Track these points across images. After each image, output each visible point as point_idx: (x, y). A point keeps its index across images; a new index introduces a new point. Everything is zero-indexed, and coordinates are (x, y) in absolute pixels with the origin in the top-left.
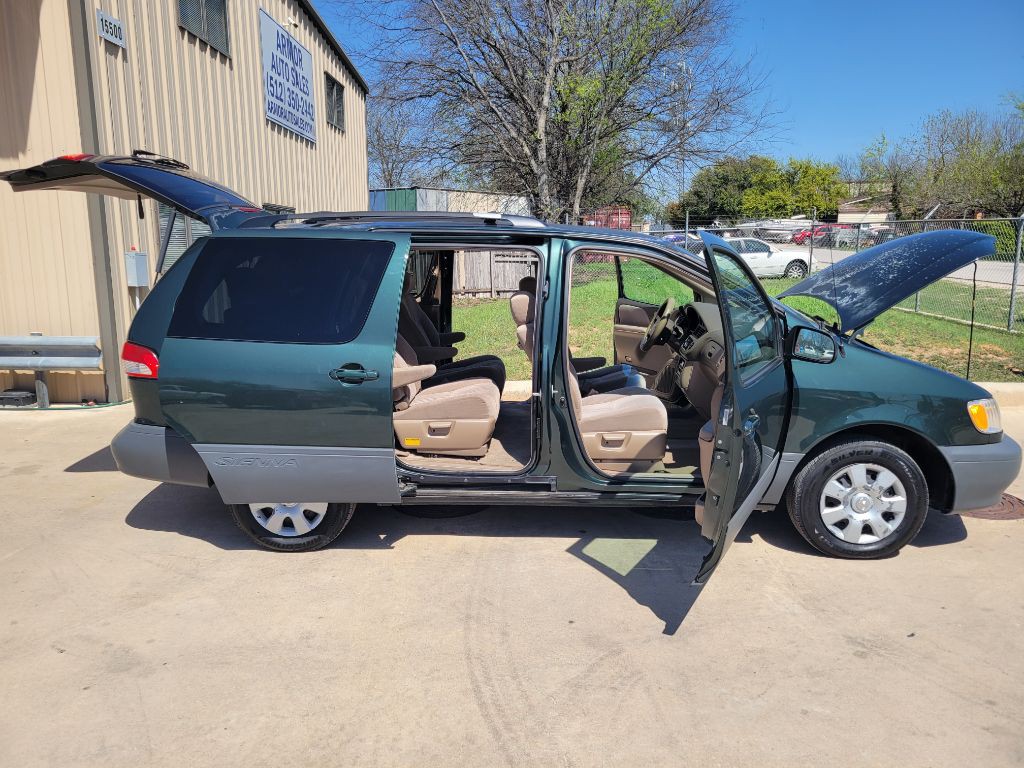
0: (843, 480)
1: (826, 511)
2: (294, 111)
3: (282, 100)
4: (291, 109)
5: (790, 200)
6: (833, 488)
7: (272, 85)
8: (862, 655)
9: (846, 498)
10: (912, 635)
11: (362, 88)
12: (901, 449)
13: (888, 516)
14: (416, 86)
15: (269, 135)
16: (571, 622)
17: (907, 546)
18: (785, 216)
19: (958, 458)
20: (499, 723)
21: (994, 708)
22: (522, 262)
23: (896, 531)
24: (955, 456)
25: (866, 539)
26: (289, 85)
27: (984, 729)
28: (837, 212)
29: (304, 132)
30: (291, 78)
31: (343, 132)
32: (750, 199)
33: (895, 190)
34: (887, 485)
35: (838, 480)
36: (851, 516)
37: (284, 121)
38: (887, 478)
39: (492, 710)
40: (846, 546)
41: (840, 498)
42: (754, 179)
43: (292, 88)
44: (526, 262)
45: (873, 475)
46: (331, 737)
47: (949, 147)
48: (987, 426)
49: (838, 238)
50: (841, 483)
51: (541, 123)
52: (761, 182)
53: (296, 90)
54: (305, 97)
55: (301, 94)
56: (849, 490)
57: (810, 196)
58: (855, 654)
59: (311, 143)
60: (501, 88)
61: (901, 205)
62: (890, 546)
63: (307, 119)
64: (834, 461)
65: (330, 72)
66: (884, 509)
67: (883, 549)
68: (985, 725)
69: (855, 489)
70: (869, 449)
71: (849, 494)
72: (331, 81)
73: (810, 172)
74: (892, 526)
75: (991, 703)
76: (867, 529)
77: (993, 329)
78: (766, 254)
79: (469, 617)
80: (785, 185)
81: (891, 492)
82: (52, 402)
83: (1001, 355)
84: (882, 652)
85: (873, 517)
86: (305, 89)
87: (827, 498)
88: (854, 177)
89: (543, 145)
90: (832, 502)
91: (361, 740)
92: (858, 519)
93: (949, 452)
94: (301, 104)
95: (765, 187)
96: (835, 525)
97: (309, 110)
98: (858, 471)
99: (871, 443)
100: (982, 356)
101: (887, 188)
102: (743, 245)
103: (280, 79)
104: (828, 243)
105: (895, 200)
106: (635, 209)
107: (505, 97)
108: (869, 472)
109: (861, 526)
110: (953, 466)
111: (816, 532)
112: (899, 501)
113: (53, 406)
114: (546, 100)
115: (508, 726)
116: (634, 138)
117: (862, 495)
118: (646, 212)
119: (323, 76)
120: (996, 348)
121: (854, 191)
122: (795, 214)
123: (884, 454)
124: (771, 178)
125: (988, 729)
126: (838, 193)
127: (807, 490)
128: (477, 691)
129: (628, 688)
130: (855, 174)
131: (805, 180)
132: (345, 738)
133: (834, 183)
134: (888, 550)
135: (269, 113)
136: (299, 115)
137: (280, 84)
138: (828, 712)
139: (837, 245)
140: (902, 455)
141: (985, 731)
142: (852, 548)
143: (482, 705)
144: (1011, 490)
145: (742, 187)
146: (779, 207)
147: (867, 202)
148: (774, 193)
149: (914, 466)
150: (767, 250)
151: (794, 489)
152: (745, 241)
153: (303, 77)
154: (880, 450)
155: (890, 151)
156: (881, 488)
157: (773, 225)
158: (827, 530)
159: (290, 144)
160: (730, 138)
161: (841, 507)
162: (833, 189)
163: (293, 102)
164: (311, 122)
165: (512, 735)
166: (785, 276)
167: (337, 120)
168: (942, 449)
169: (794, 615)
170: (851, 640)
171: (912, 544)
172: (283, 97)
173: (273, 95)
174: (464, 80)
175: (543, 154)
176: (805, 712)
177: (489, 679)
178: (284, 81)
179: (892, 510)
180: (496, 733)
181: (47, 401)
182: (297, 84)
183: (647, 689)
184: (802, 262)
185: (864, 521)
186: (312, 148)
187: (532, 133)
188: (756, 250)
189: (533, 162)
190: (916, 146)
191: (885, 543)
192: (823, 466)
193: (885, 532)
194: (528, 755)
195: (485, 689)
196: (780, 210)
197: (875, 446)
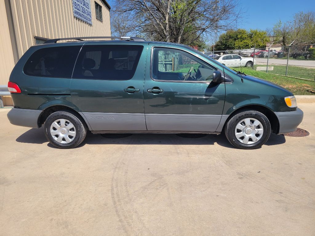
0: (243, 124)
1: (237, 134)
2: (84, 14)
3: (79, 10)
4: (83, 13)
5: (250, 43)
6: (239, 126)
7: (75, 5)
8: (241, 178)
9: (243, 129)
10: (259, 172)
11: (108, 7)
12: (262, 113)
13: (257, 135)
14: (128, 7)
15: (75, 21)
16: (149, 169)
17: (263, 145)
18: (249, 48)
19: (281, 116)
20: (116, 199)
21: (282, 194)
22: (161, 64)
23: (260, 140)
24: (280, 115)
25: (250, 143)
26: (82, 5)
27: (276, 201)
28: (266, 46)
29: (88, 21)
30: (82, 3)
31: (102, 21)
32: (237, 43)
33: (284, 39)
34: (257, 125)
35: (241, 124)
36: (245, 135)
37: (81, 17)
38: (257, 122)
39: (115, 196)
40: (243, 145)
41: (241, 129)
42: (239, 36)
43: (83, 6)
44: (162, 64)
45: (252, 122)
46: (61, 204)
47: (302, 24)
48: (291, 105)
49: (265, 55)
50: (242, 125)
51: (167, 18)
52: (241, 38)
53: (84, 7)
54: (88, 9)
55: (86, 9)
56: (244, 127)
57: (257, 41)
58: (239, 178)
59: (91, 25)
60: (155, 7)
61: (286, 44)
62: (258, 145)
63: (89, 17)
64: (239, 117)
65: (97, 2)
66: (256, 133)
67: (255, 146)
68: (277, 200)
69: (246, 126)
70: (251, 113)
71: (244, 128)
72: (97, 5)
73: (257, 34)
74: (259, 138)
75: (281, 193)
76: (250, 140)
77: (310, 81)
78: (239, 59)
79: (116, 168)
80: (249, 38)
81: (258, 127)
82: (4, 106)
83: (310, 87)
84: (248, 177)
85: (252, 136)
86: (88, 7)
87: (237, 129)
88: (272, 35)
89: (168, 25)
90: (239, 131)
91: (70, 205)
92: (247, 136)
93: (278, 114)
94: (86, 12)
95: (242, 39)
96: (240, 138)
97: (89, 14)
98: (247, 121)
99: (252, 111)
100: (303, 88)
101: (281, 39)
102: (232, 56)
103: (78, 3)
104: (262, 56)
105: (283, 42)
106: (200, 47)
107: (157, 10)
108: (251, 121)
109: (248, 138)
110: (279, 118)
111: (234, 141)
112: (261, 131)
113: (5, 107)
114: (168, 11)
115: (119, 201)
116: (198, 23)
117: (249, 128)
118: (204, 48)
119: (94, 3)
120: (308, 85)
121: (271, 39)
122: (252, 47)
123: (256, 115)
124: (244, 36)
125: (278, 201)
126: (266, 40)
127: (231, 127)
128: (112, 190)
129: (161, 189)
130: (272, 34)
131: (255, 36)
132: (65, 205)
133: (265, 37)
134: (257, 146)
135: (75, 14)
136: (86, 15)
137: (79, 5)
138: (225, 195)
139: (265, 57)
140: (262, 115)
141: (277, 202)
142: (245, 145)
143: (113, 194)
144: (300, 126)
145: (235, 40)
146: (247, 46)
147: (275, 43)
148: (245, 41)
149: (266, 118)
150: (240, 58)
151: (227, 127)
152: (233, 56)
153: (87, 3)
154: (255, 113)
155: (282, 25)
156: (255, 126)
157: (244, 51)
158: (237, 140)
159: (83, 25)
160: (228, 21)
161: (242, 132)
162: (264, 39)
163: (83, 11)
164: (90, 18)
165: (120, 203)
166: (246, 66)
167: (99, 17)
168: (275, 113)
169: (222, 166)
170: (239, 174)
171: (265, 144)
172: (80, 9)
173: (76, 8)
174: (142, 4)
175: (168, 29)
176: (218, 196)
177: (117, 186)
178: (80, 4)
179: (259, 133)
180: (115, 203)
181: (3, 106)
182: (85, 5)
183: (168, 189)
184: (250, 61)
185: (249, 137)
186: (91, 26)
187: (164, 21)
188: (237, 58)
189: (164, 31)
190: (291, 24)
191: (256, 144)
192: (236, 119)
193: (256, 140)
194: (123, 209)
195: (115, 190)
196: (247, 47)
197: (254, 112)
